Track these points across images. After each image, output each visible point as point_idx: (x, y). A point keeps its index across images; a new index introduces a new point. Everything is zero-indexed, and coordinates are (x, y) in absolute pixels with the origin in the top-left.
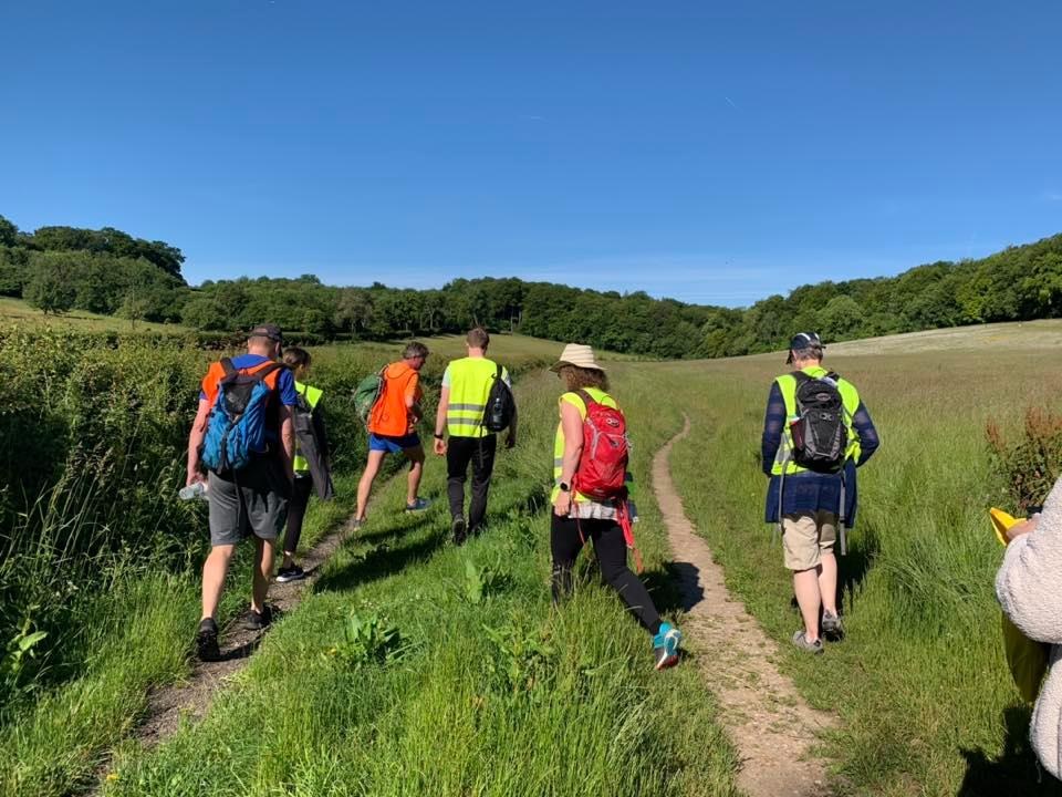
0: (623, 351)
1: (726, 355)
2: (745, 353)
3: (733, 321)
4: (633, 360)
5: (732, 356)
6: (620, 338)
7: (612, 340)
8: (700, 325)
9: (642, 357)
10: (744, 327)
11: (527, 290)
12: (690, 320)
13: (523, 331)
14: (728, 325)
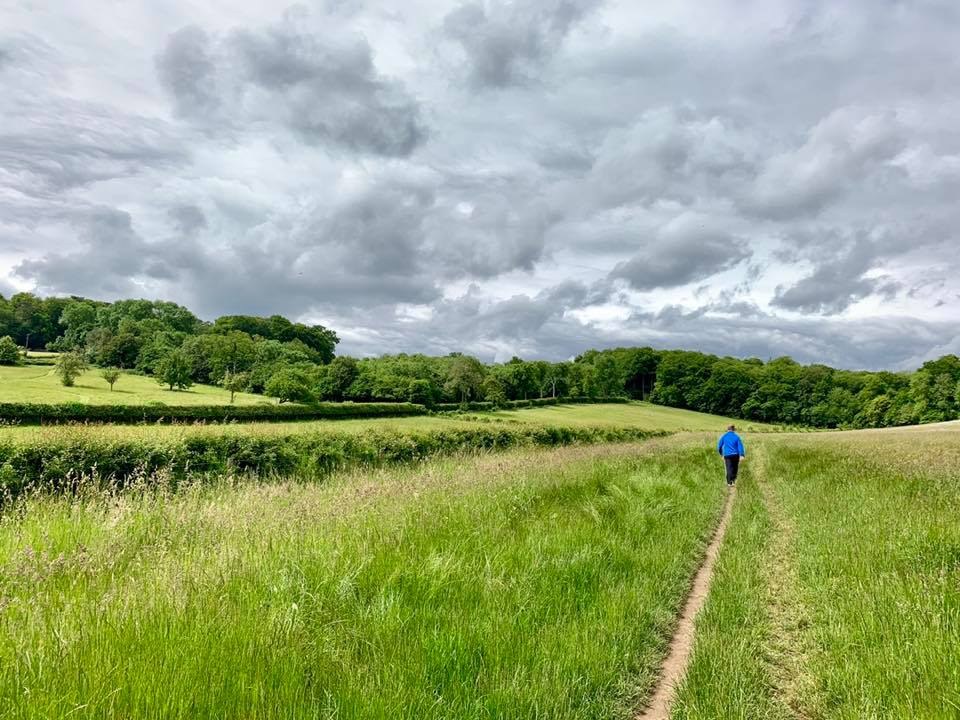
0: (768, 420)
1: (891, 423)
2: (915, 421)
3: (897, 387)
4: (776, 430)
5: (897, 425)
6: (763, 406)
7: (754, 409)
8: (856, 391)
9: (788, 427)
10: (912, 391)
11: (659, 358)
12: (844, 386)
13: (655, 401)
14: (890, 390)
